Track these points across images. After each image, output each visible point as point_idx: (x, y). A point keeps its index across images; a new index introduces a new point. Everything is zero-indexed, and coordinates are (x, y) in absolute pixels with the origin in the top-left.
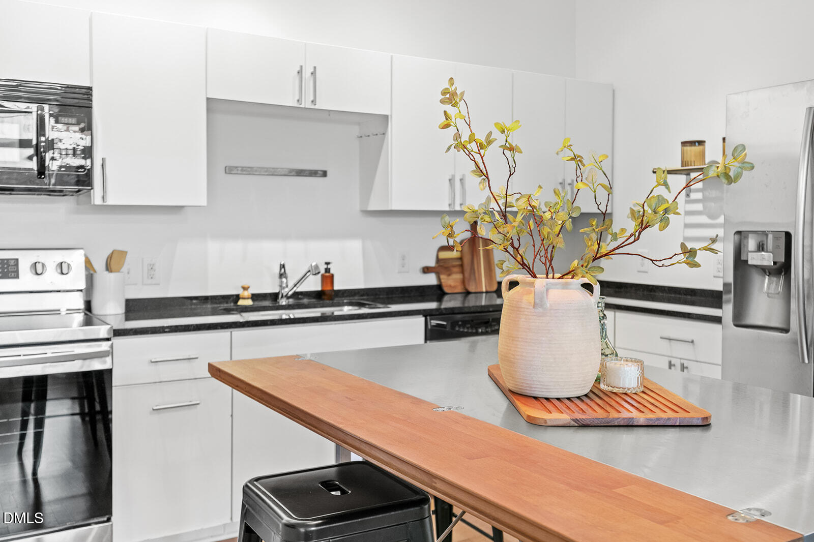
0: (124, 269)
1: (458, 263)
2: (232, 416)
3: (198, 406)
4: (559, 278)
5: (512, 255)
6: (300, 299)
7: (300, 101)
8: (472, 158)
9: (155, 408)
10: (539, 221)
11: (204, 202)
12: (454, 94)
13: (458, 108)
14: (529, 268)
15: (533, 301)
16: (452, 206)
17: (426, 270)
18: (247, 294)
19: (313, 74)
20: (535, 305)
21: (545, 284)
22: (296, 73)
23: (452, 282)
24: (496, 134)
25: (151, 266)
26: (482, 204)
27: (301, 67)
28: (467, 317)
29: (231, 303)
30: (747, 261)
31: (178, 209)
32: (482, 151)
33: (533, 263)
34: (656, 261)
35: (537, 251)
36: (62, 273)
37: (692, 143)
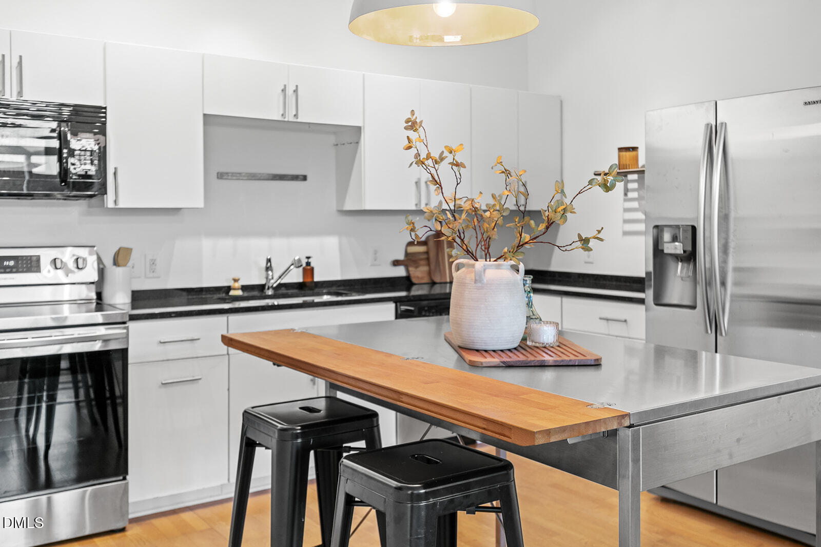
0: (130, 264)
1: (425, 256)
2: (229, 390)
3: (200, 381)
4: (494, 261)
5: (459, 245)
6: (284, 290)
7: (284, 116)
8: (429, 172)
9: (163, 382)
10: (481, 219)
11: (201, 204)
12: (414, 123)
13: (418, 133)
14: (473, 255)
15: (474, 278)
16: (418, 206)
17: (396, 263)
18: (237, 285)
19: (296, 91)
20: (476, 281)
21: (482, 265)
22: (281, 91)
23: (419, 273)
24: (446, 154)
25: (153, 261)
26: (435, 207)
27: (285, 86)
28: (432, 303)
29: (223, 293)
30: (663, 251)
31: (176, 211)
32: (436, 166)
33: (476, 250)
34: (561, 247)
35: (479, 241)
36: (56, 268)
37: (627, 149)
